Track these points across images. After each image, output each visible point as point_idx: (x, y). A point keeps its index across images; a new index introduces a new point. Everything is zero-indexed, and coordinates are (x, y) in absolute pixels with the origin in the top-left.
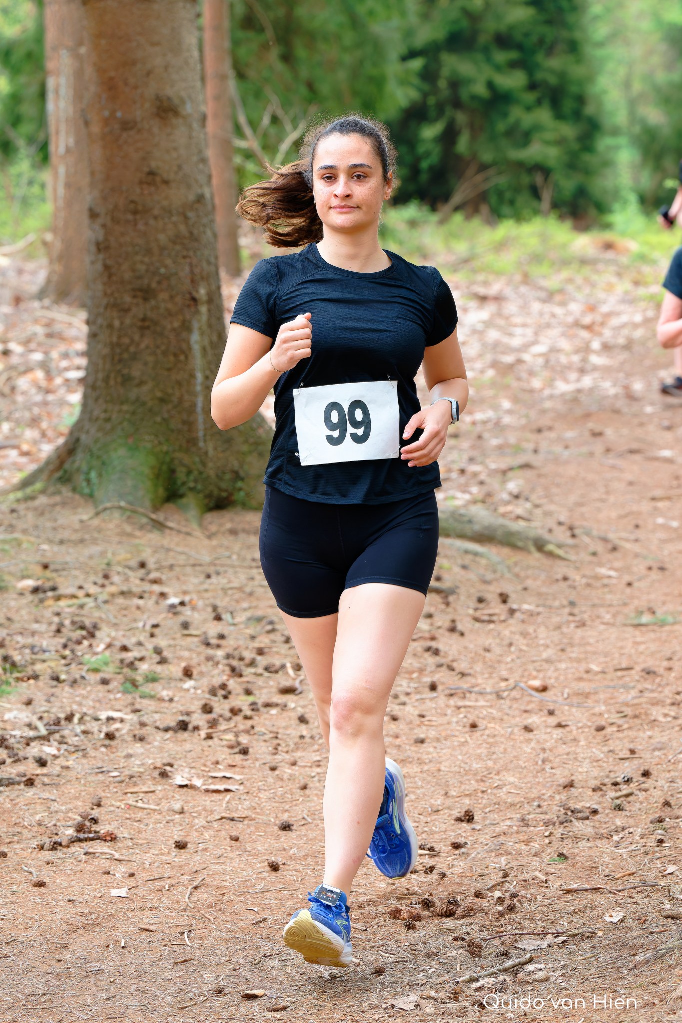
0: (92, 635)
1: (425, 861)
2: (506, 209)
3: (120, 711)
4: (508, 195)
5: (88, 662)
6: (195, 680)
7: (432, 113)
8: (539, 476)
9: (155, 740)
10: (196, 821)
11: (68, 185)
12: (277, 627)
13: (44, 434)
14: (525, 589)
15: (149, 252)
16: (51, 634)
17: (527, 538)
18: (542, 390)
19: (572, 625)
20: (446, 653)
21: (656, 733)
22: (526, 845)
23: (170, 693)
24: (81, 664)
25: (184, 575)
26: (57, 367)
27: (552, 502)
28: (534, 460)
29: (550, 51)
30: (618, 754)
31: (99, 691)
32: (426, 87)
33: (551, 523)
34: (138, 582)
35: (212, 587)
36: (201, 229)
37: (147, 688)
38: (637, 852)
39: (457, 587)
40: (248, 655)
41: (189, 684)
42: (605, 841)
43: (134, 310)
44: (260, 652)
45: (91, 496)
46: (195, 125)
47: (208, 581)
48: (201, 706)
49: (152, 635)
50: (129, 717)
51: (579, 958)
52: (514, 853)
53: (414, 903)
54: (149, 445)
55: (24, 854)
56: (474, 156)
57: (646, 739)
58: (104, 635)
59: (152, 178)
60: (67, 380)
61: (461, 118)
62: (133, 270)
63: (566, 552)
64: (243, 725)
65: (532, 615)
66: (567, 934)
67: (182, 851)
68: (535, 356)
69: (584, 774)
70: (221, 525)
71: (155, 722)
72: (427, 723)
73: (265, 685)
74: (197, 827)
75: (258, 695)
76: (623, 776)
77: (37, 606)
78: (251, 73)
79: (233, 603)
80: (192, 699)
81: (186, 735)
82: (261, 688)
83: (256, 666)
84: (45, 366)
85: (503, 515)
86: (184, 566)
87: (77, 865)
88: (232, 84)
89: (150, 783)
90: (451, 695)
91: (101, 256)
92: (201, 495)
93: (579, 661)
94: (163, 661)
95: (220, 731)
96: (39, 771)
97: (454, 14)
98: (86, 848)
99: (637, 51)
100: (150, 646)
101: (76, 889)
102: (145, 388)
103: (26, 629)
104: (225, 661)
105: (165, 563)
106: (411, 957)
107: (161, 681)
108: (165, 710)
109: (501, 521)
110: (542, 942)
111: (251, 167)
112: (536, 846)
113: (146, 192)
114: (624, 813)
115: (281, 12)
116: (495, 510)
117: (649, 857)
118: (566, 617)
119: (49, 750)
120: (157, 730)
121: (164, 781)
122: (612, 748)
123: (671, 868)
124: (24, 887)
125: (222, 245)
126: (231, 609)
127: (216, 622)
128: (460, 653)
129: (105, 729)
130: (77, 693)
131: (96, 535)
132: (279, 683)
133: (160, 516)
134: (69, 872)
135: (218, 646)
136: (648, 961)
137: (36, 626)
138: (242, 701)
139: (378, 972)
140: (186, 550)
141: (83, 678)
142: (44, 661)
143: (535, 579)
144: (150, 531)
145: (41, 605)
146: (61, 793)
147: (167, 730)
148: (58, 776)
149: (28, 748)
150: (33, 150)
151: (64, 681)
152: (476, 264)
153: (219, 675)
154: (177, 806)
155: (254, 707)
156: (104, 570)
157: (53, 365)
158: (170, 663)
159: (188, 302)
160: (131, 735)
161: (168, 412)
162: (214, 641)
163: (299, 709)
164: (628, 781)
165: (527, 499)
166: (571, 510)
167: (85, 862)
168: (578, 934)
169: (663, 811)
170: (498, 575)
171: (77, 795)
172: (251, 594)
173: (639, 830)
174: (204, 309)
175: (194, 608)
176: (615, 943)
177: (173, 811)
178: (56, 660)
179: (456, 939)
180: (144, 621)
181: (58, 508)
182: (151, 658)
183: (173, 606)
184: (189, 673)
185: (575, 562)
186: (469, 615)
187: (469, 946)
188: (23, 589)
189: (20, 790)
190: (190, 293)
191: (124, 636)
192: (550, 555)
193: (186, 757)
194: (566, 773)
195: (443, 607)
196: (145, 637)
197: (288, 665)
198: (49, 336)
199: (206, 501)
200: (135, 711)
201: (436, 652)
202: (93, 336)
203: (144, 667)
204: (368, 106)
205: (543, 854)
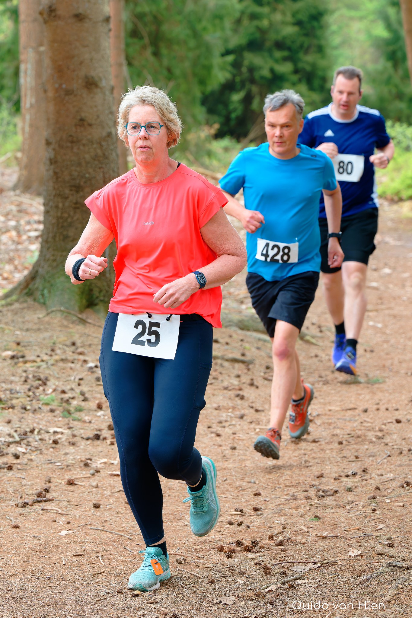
0: (45, 384)
1: (237, 518)
3: (61, 428)
5: (43, 399)
6: (104, 411)
7: (238, 86)
9: (81, 445)
10: (105, 492)
11: (31, 126)
13: (16, 268)
15: (80, 164)
16: (21, 383)
19: (321, 383)
20: (248, 398)
21: (371, 447)
22: (296, 510)
23: (90, 418)
24: (39, 400)
25: (97, 350)
26: (24, 230)
29: (307, 51)
30: (348, 459)
31: (49, 416)
32: (235, 71)
33: (308, 324)
34: (71, 353)
36: (110, 152)
37: (77, 415)
38: (361, 516)
39: (254, 360)
41: (100, 413)
42: (342, 509)
43: (71, 198)
45: (44, 304)
46: (107, 93)
48: (107, 426)
49: (79, 385)
50: (66, 431)
51: (328, 577)
52: (289, 515)
53: (231, 542)
55: (7, 509)
57: (365, 450)
58: (52, 384)
59: (82, 122)
60: (29, 237)
61: (255, 89)
62: (71, 175)
63: (317, 341)
66: (320, 563)
67: (97, 509)
69: (329, 470)
71: (81, 434)
72: (237, 438)
74: (106, 496)
76: (351, 471)
77: (13, 366)
78: (136, 63)
80: (102, 421)
81: (98, 442)
84: (17, 229)
86: (97, 345)
87: (37, 516)
88: (125, 69)
89: (78, 469)
90: (251, 423)
91: (52, 167)
93: (325, 404)
94: (85, 400)
96: (15, 461)
97: (252, 29)
98: (43, 506)
99: (357, 52)
100: (78, 391)
101: (37, 530)
103: (8, 380)
105: (86, 343)
106: (230, 574)
107: (85, 411)
108: (87, 428)
110: (306, 567)
112: (301, 511)
113: (79, 130)
114: (353, 493)
115: (153, 28)
117: (368, 519)
118: (317, 379)
119: (21, 449)
120: (82, 439)
121: (86, 469)
122: (345, 455)
123: (381, 526)
124: (7, 528)
125: (120, 161)
128: (256, 398)
129: (52, 438)
130: (36, 417)
131: (47, 326)
133: (83, 316)
134: (32, 520)
136: (368, 580)
137: (13, 378)
139: (211, 582)
140: (98, 335)
141: (40, 408)
142: (17, 398)
144: (78, 325)
145: (16, 366)
146: (27, 474)
147: (88, 439)
148: (26, 464)
149: (9, 448)
150: (10, 105)
151: (29, 410)
154: (94, 484)
156: (51, 346)
157: (21, 228)
158: (89, 401)
160: (68, 441)
164: (355, 475)
166: (319, 317)
167: (42, 514)
168: (327, 563)
169: (375, 492)
171: (37, 476)
173: (362, 503)
176: (348, 569)
177: (92, 486)
178: (24, 398)
179: (256, 564)
180: (74, 377)
181: (25, 311)
182: (78, 398)
183: (91, 368)
184: (100, 407)
185: (322, 346)
186: (261, 376)
187: (264, 568)
188: (6, 357)
189: (4, 472)
191: (63, 385)
192: (308, 342)
193: (99, 455)
194: (319, 469)
195: (246, 371)
196: (75, 386)
198: (20, 211)
200: (70, 428)
201: (242, 398)
202: (47, 212)
203: (75, 403)
204: (202, 82)
205: (306, 516)
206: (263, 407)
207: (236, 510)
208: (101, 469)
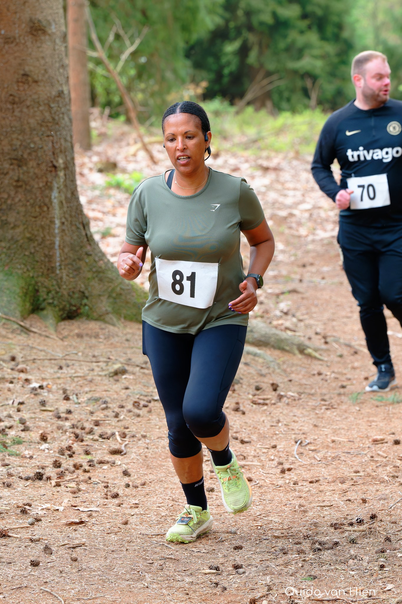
1: (212, 578)
2: (284, 105)
4: (286, 94)
6: (48, 443)
7: (232, 34)
8: (303, 298)
9: (19, 487)
12: (109, 405)
14: (290, 381)
15: (22, 132)
17: (293, 344)
18: (307, 236)
19: (324, 408)
21: (381, 487)
22: (285, 567)
23: (31, 453)
25: (43, 367)
27: (311, 318)
28: (300, 287)
30: (353, 502)
32: (227, 15)
33: (310, 333)
34: (9, 371)
35: (62, 376)
36: (61, 116)
37: (14, 449)
38: (365, 574)
39: (241, 379)
40: (88, 426)
41: (44, 446)
42: (343, 564)
43: (11, 173)
44: (97, 424)
46: (58, 41)
47: (60, 371)
48: (52, 462)
49: (19, 410)
50: (1, 470)
52: (276, 573)
54: (20, 272)
56: (262, 66)
57: (374, 491)
59: (26, 78)
61: (252, 38)
64: (83, 476)
65: (295, 400)
67: (36, 568)
68: (303, 211)
70: (71, 331)
71: (19, 473)
73: (99, 448)
75: (94, 455)
76: (356, 518)
78: (101, 3)
79: (78, 387)
80: (46, 457)
81: (41, 483)
82: (97, 450)
83: (94, 434)
85: (276, 327)
86: (44, 360)
88: (87, 10)
89: (14, 517)
92: (57, 309)
93: (327, 434)
94: (26, 429)
95: (66, 480)
100: (17, 418)
102: (18, 230)
104: (71, 430)
105: (29, 358)
107: (24, 444)
108: (27, 465)
109: (274, 331)
111: (100, 71)
112: (292, 568)
113: (21, 89)
114: (357, 546)
116: (270, 323)
117: (374, 578)
118: (319, 402)
120: (20, 479)
121: (24, 516)
123: (389, 586)
125: (76, 128)
126: (76, 392)
127: (65, 401)
132: (110, 447)
133: (27, 324)
135: (67, 419)
138: (82, 459)
140: (45, 348)
143: (298, 374)
144: (20, 334)
147: (27, 479)
152: (261, 144)
153: (66, 440)
155: (91, 463)
158: (31, 431)
159: (49, 169)
161: (34, 247)
162: (63, 415)
163: (124, 465)
164: (360, 522)
165: (294, 316)
166: (325, 324)
169: (385, 545)
170: (271, 370)
172: (91, 381)
173: (368, 557)
174: (61, 174)
175: (49, 391)
180: (13, 400)
182: (17, 427)
183: (34, 389)
184: (45, 438)
185: (327, 362)
186: (250, 399)
190: (52, 162)
192: (309, 356)
193: (41, 499)
196: (13, 411)
197: (117, 433)
199: (61, 313)
200: (5, 465)
203: (12, 433)
204: (186, 28)
205: (298, 575)
206: (250, 438)
207: (211, 568)
208: (42, 517)
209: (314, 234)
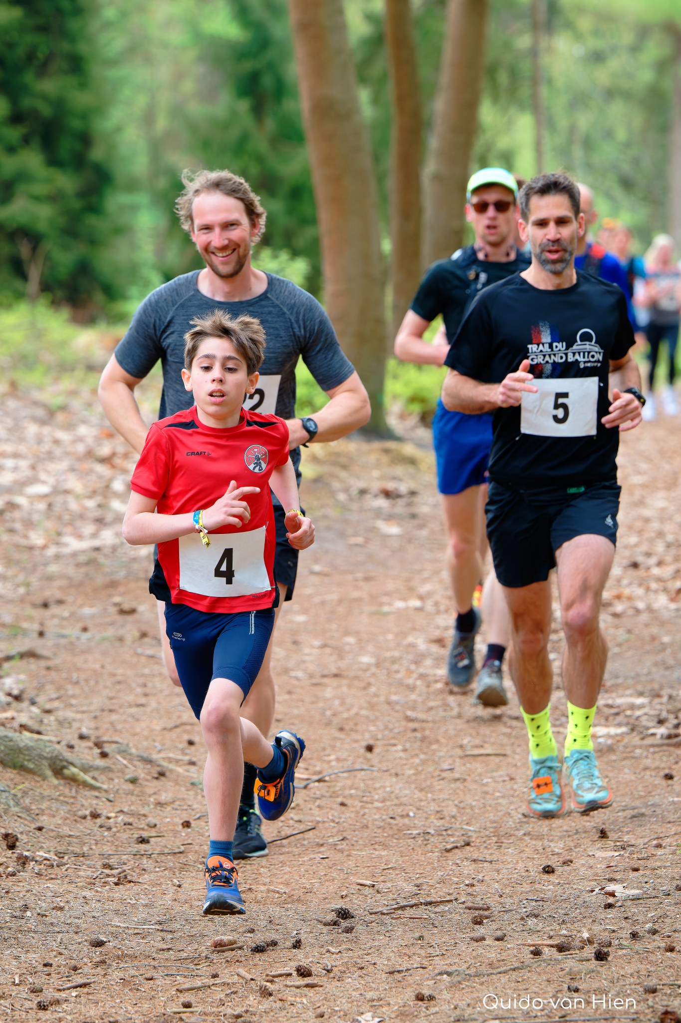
8: (49, 668)
14: (40, 829)
17: (41, 756)
18: (44, 547)
27: (68, 706)
28: (43, 647)
33: (70, 736)
65: (52, 866)
68: (34, 498)
109: (3, 731)
143: (53, 816)
165: (33, 703)
170: (2, 807)
185: (106, 791)
192: (73, 780)
209: (58, 544)
